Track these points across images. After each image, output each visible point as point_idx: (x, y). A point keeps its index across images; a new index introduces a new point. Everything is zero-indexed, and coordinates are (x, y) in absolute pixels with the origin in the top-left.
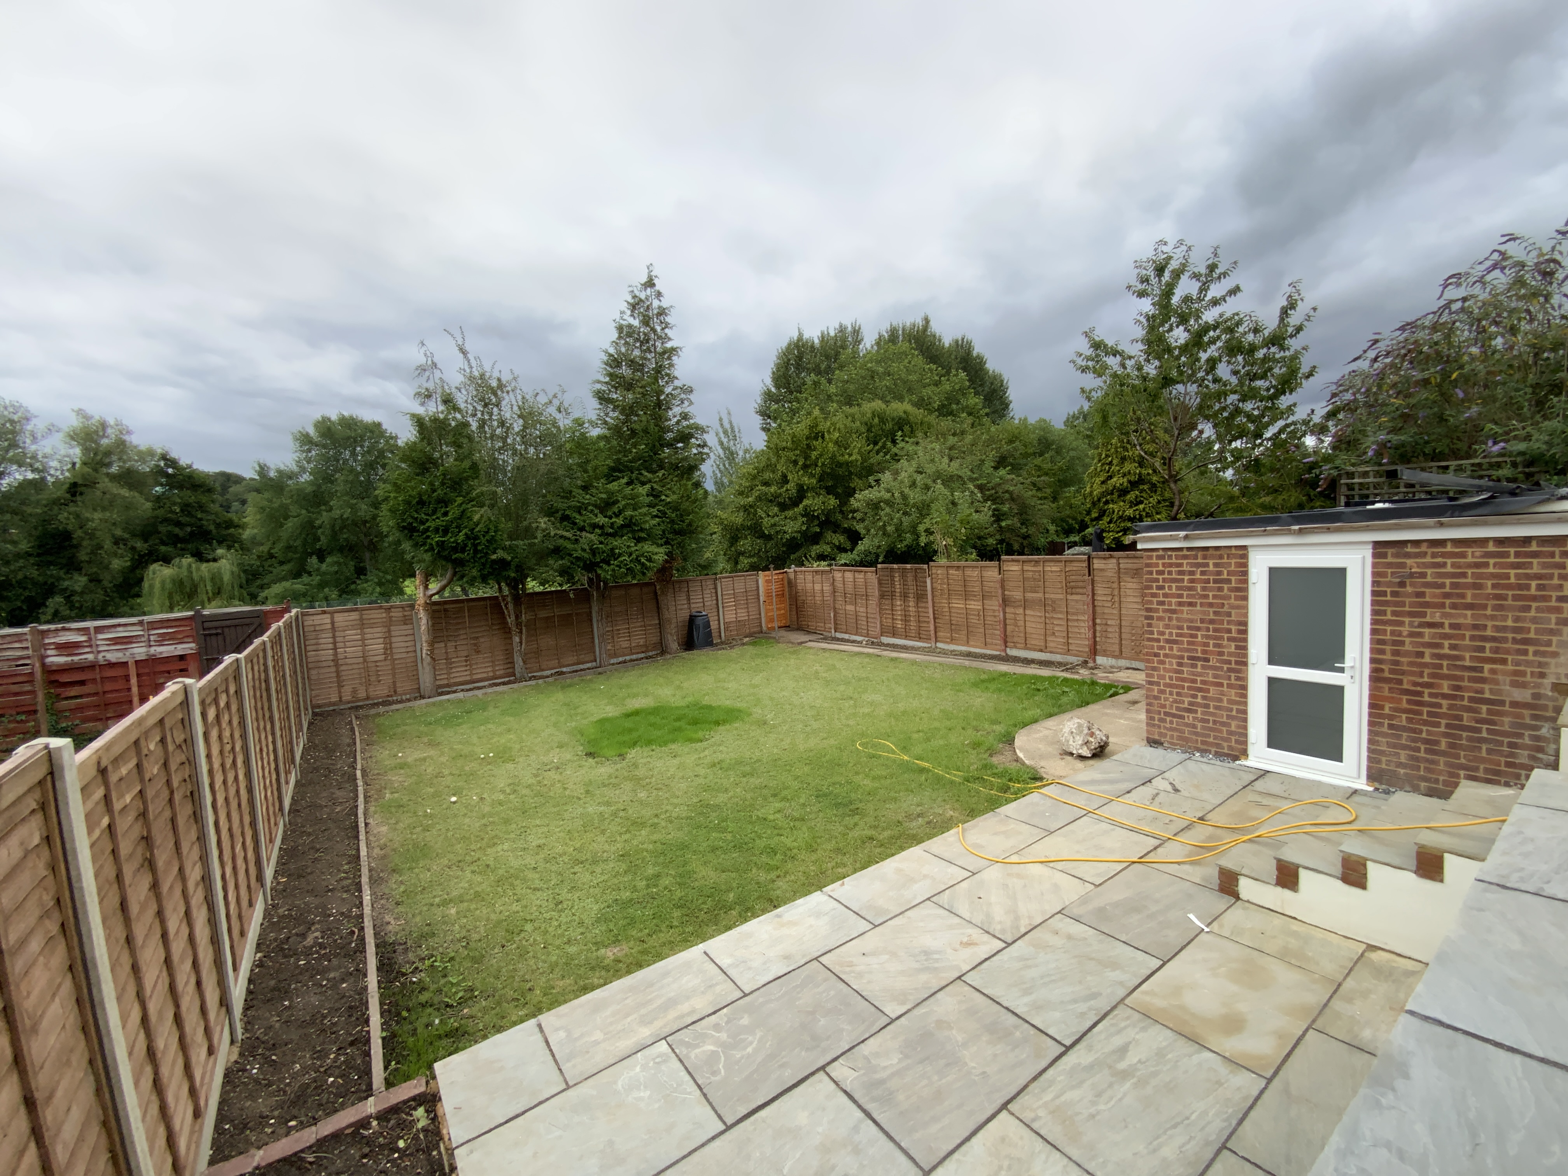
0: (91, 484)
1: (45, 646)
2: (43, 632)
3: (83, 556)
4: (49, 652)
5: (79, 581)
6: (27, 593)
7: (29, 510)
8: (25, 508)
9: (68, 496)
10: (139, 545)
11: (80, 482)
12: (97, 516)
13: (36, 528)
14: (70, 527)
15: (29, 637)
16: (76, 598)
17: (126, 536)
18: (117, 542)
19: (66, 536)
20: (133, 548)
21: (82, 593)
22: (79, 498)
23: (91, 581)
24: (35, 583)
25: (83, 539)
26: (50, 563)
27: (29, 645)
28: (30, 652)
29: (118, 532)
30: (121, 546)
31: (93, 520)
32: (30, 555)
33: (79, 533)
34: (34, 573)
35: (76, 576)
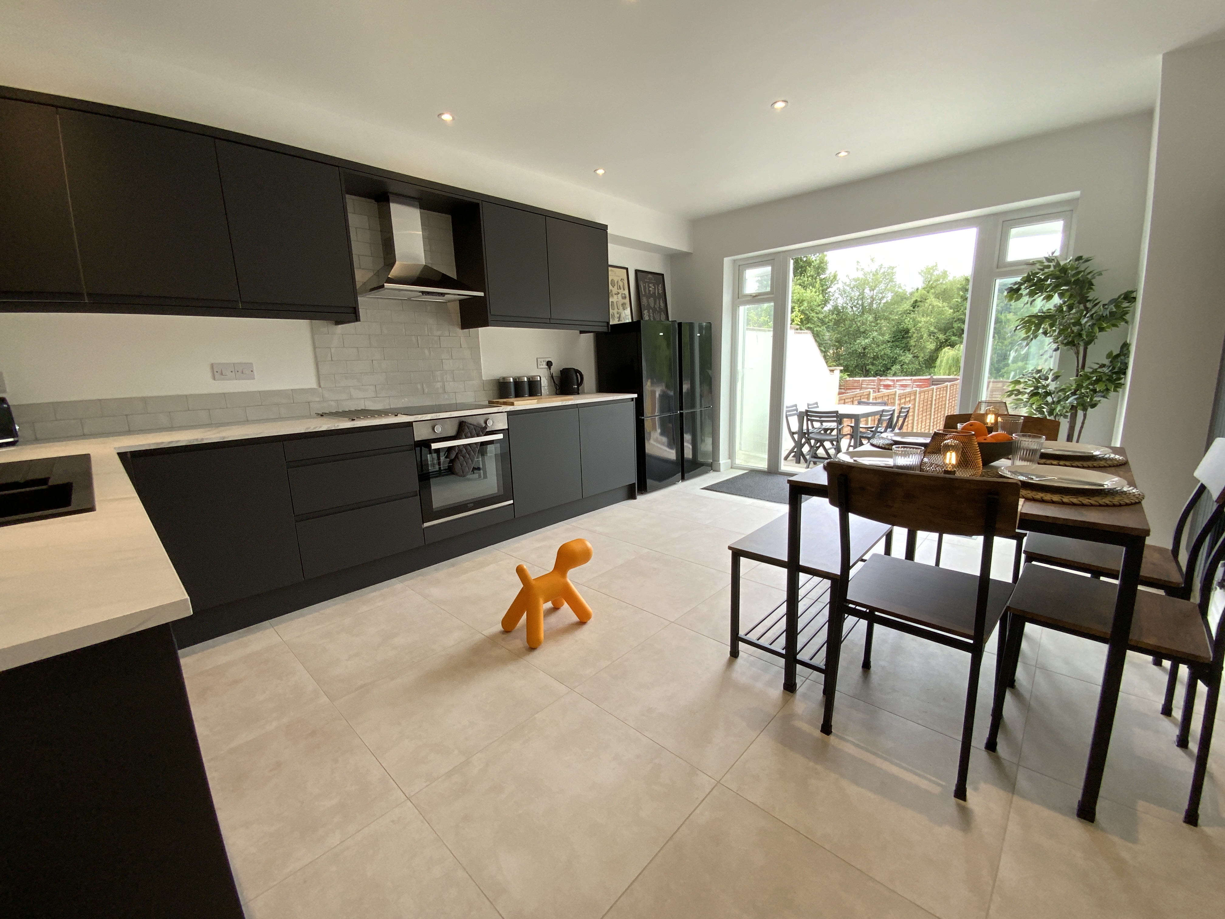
0: (924, 300)
1: (880, 385)
2: (881, 380)
3: (912, 343)
4: (881, 387)
5: (908, 357)
6: (884, 362)
7: (893, 317)
8: (890, 316)
9: (912, 308)
10: (942, 337)
11: (919, 300)
12: (923, 319)
13: (894, 327)
14: (910, 326)
15: (876, 381)
16: (905, 366)
17: (936, 331)
18: (931, 334)
19: (907, 331)
20: (938, 338)
21: (909, 363)
22: (916, 309)
23: (914, 357)
24: (889, 358)
25: (914, 333)
26: (897, 346)
27: (876, 384)
28: (875, 387)
29: (932, 329)
30: (932, 337)
31: (920, 322)
32: (889, 342)
33: (913, 330)
34: (888, 351)
35: (907, 354)
